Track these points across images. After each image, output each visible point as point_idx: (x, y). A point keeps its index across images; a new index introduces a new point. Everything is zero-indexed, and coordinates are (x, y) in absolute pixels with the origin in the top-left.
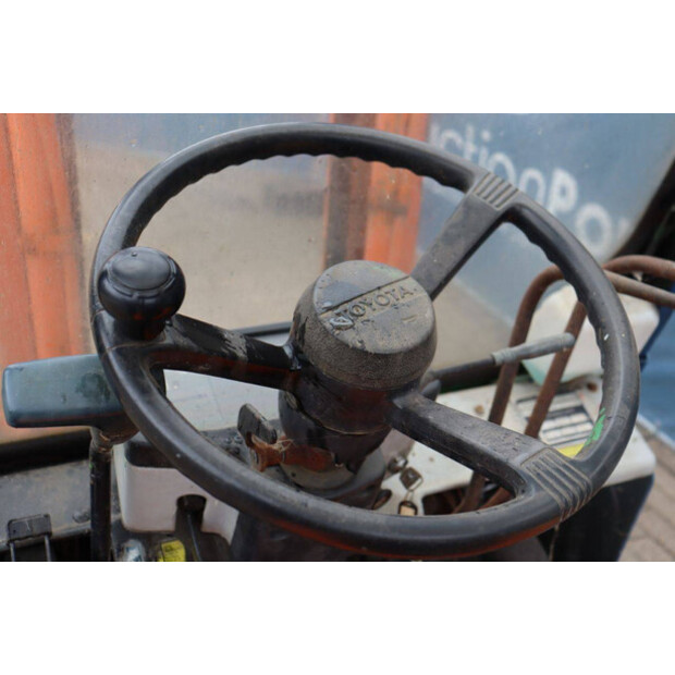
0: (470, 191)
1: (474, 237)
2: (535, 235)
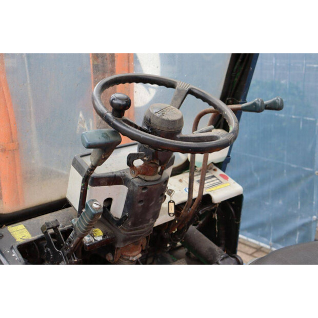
0: (177, 88)
1: (183, 97)
2: (198, 96)
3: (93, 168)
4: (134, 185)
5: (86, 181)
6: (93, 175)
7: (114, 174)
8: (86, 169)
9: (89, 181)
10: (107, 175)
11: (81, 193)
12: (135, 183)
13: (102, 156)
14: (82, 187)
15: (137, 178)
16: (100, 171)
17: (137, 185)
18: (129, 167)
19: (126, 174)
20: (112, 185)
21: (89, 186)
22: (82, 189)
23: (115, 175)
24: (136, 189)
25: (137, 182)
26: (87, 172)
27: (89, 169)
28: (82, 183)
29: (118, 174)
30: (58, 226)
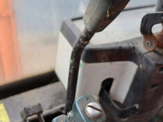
3: (88, 36)
4: (148, 62)
5: (76, 56)
6: (88, 47)
7: (119, 45)
8: (78, 37)
9: (82, 56)
10: (108, 47)
11: (70, 73)
12: (150, 59)
13: (106, 14)
14: (71, 65)
15: (152, 53)
16: (99, 40)
17: (153, 62)
18: (142, 35)
19: (136, 46)
20: (115, 61)
21: (81, 62)
22: (70, 68)
23: (121, 47)
24: (150, 68)
25: (153, 59)
26: (79, 42)
27: (82, 37)
28: (72, 58)
29: (125, 45)
30: (41, 112)
